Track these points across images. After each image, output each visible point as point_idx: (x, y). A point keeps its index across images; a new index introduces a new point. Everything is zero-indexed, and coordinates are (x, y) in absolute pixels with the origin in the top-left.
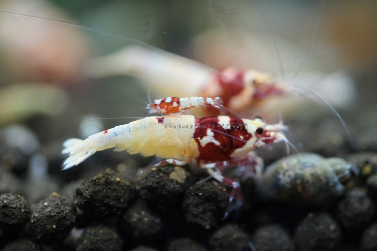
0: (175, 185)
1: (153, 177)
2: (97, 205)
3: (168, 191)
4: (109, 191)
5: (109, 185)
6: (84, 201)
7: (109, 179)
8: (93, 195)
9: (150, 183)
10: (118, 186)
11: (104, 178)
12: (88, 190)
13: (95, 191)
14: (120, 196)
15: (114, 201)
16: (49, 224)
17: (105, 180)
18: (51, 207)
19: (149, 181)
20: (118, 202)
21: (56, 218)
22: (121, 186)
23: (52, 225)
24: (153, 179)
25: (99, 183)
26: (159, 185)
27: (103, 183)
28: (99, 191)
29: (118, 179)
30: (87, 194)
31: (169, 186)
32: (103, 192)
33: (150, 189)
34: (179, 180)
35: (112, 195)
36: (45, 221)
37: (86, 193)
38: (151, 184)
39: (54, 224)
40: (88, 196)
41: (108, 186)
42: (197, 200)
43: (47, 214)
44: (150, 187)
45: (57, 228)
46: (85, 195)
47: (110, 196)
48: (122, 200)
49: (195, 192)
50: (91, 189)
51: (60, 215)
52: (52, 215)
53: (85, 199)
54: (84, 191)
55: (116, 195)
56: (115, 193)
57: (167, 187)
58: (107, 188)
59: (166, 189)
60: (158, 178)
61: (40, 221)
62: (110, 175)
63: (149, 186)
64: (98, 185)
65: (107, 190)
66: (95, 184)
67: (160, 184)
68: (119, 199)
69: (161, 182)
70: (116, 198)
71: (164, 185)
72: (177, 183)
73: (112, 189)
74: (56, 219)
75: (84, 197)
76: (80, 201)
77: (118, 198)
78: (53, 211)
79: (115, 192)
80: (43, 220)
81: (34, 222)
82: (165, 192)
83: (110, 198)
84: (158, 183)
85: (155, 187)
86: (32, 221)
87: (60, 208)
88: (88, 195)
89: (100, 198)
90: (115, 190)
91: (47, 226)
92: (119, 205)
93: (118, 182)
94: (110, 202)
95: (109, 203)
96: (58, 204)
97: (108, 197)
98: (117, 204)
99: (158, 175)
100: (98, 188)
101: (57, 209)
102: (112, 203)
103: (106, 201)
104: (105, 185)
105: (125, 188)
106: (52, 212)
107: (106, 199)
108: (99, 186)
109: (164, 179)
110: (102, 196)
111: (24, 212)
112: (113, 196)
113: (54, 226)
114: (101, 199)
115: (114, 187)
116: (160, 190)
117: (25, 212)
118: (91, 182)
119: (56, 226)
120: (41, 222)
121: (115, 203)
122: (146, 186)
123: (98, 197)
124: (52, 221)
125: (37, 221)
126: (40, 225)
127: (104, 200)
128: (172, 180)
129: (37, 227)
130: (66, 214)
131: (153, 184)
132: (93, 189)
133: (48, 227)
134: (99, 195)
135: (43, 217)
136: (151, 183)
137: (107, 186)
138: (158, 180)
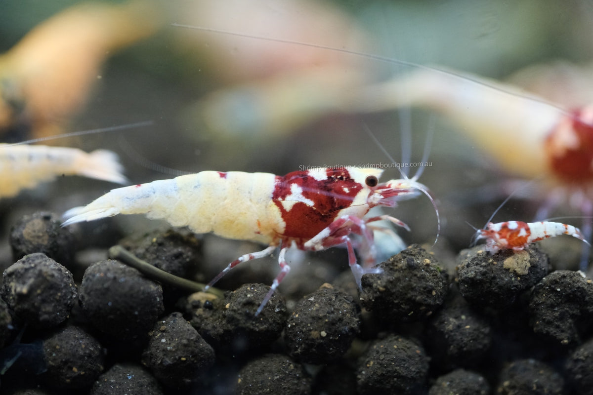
0: (511, 278)
1: (477, 264)
2: (396, 302)
3: (500, 287)
4: (414, 279)
5: (413, 270)
6: (375, 295)
7: (413, 260)
8: (390, 286)
9: (472, 274)
10: (427, 271)
11: (405, 260)
12: (380, 279)
13: (391, 280)
14: (431, 286)
15: (422, 294)
16: (316, 330)
17: (406, 263)
18: (320, 304)
19: (471, 271)
20: (427, 297)
21: (327, 320)
22: (432, 271)
23: (320, 331)
24: (478, 267)
25: (398, 268)
26: (487, 277)
27: (404, 268)
28: (398, 280)
29: (428, 261)
30: (379, 285)
31: (502, 279)
32: (405, 281)
33: (472, 283)
34: (519, 271)
35: (419, 285)
36: (309, 325)
37: (377, 283)
38: (473, 276)
39: (323, 330)
40: (381, 289)
41: (413, 272)
42: (552, 299)
43: (314, 314)
44: (472, 279)
45: (328, 335)
46: (376, 286)
47: (415, 287)
48: (434, 293)
49: (550, 287)
50: (385, 278)
51: (332, 315)
52: (321, 315)
53: (376, 292)
54: (374, 281)
55: (424, 286)
56: (424, 283)
57: (498, 280)
58: (411, 274)
59: (497, 284)
60: (484, 267)
61: (302, 325)
62: (414, 255)
63: (470, 278)
64: (396, 270)
65: (411, 278)
66: (391, 269)
67: (487, 275)
68: (430, 292)
69: (488, 272)
70: (425, 290)
71: (494, 278)
72: (516, 274)
73: (419, 275)
74: (326, 322)
75: (375, 290)
76: (368, 296)
77: (427, 289)
78: (322, 310)
79: (422, 280)
80: (305, 323)
81: (292, 327)
82: (494, 289)
83: (416, 291)
84: (484, 274)
85: (479, 280)
86: (289, 326)
87: (333, 306)
88: (382, 287)
89: (401, 290)
90: (423, 277)
91: (313, 332)
92: (430, 301)
93: (428, 265)
94: (416, 296)
95: (413, 297)
96: (330, 300)
97: (413, 289)
98: (426, 299)
99: (485, 261)
100: (396, 275)
101: (329, 306)
102: (418, 298)
103: (409, 296)
104: (407, 271)
105: (439, 274)
106: (320, 312)
107: (410, 291)
108: (397, 273)
109: (494, 268)
110: (404, 288)
111: (278, 313)
112: (421, 287)
113: (324, 334)
114: (401, 292)
115: (421, 273)
116: (488, 285)
117: (280, 312)
118: (385, 266)
119: (326, 332)
120: (303, 327)
121: (424, 297)
122: (466, 278)
123: (397, 289)
124: (321, 325)
125: (297, 324)
126: (301, 331)
127: (406, 294)
128: (508, 270)
129: (296, 335)
130: (343, 314)
131: (476, 275)
132: (389, 277)
133: (314, 334)
134: (399, 286)
135: (306, 319)
136: (474, 273)
137: (411, 272)
138: (485, 270)
